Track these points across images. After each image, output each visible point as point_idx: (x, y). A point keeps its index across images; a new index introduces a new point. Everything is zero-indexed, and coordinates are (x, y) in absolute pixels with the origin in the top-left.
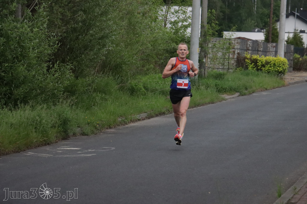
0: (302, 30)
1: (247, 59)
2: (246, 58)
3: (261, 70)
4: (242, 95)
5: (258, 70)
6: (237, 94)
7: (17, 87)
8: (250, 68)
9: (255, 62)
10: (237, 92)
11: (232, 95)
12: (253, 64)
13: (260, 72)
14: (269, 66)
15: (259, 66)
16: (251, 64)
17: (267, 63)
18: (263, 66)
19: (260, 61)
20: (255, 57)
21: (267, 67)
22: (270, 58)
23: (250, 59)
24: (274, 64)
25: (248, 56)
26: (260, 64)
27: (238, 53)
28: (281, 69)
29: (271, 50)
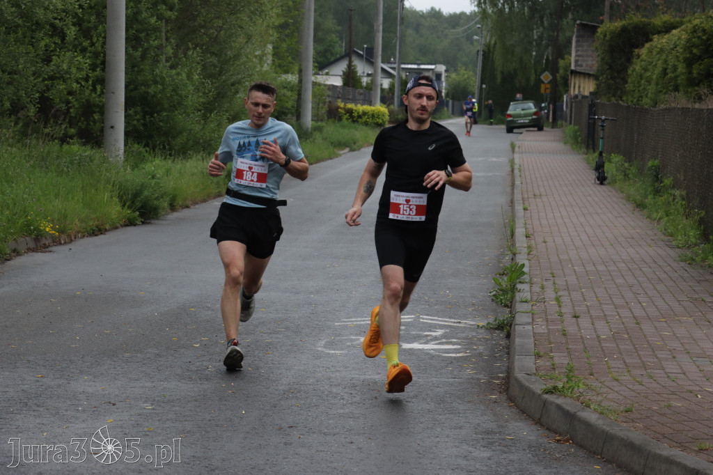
0: (370, 72)
1: (341, 108)
2: (339, 107)
3: (358, 122)
4: (352, 150)
5: (353, 121)
6: (347, 150)
7: (174, 137)
8: (344, 119)
9: (350, 112)
10: (347, 147)
11: (343, 150)
12: (348, 115)
13: (356, 125)
14: (366, 117)
15: (354, 117)
16: (346, 114)
17: (365, 113)
18: (360, 117)
19: (356, 111)
20: (350, 106)
21: (365, 119)
22: (367, 108)
23: (344, 108)
24: (373, 115)
25: (342, 105)
26: (355, 114)
27: (330, 102)
28: (381, 121)
29: (358, 98)
